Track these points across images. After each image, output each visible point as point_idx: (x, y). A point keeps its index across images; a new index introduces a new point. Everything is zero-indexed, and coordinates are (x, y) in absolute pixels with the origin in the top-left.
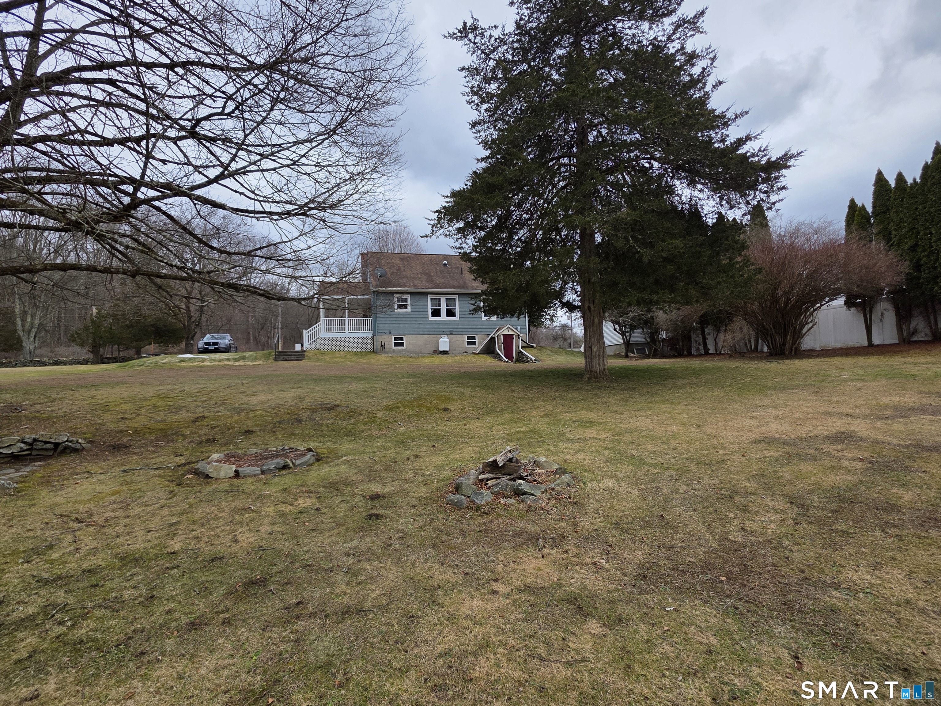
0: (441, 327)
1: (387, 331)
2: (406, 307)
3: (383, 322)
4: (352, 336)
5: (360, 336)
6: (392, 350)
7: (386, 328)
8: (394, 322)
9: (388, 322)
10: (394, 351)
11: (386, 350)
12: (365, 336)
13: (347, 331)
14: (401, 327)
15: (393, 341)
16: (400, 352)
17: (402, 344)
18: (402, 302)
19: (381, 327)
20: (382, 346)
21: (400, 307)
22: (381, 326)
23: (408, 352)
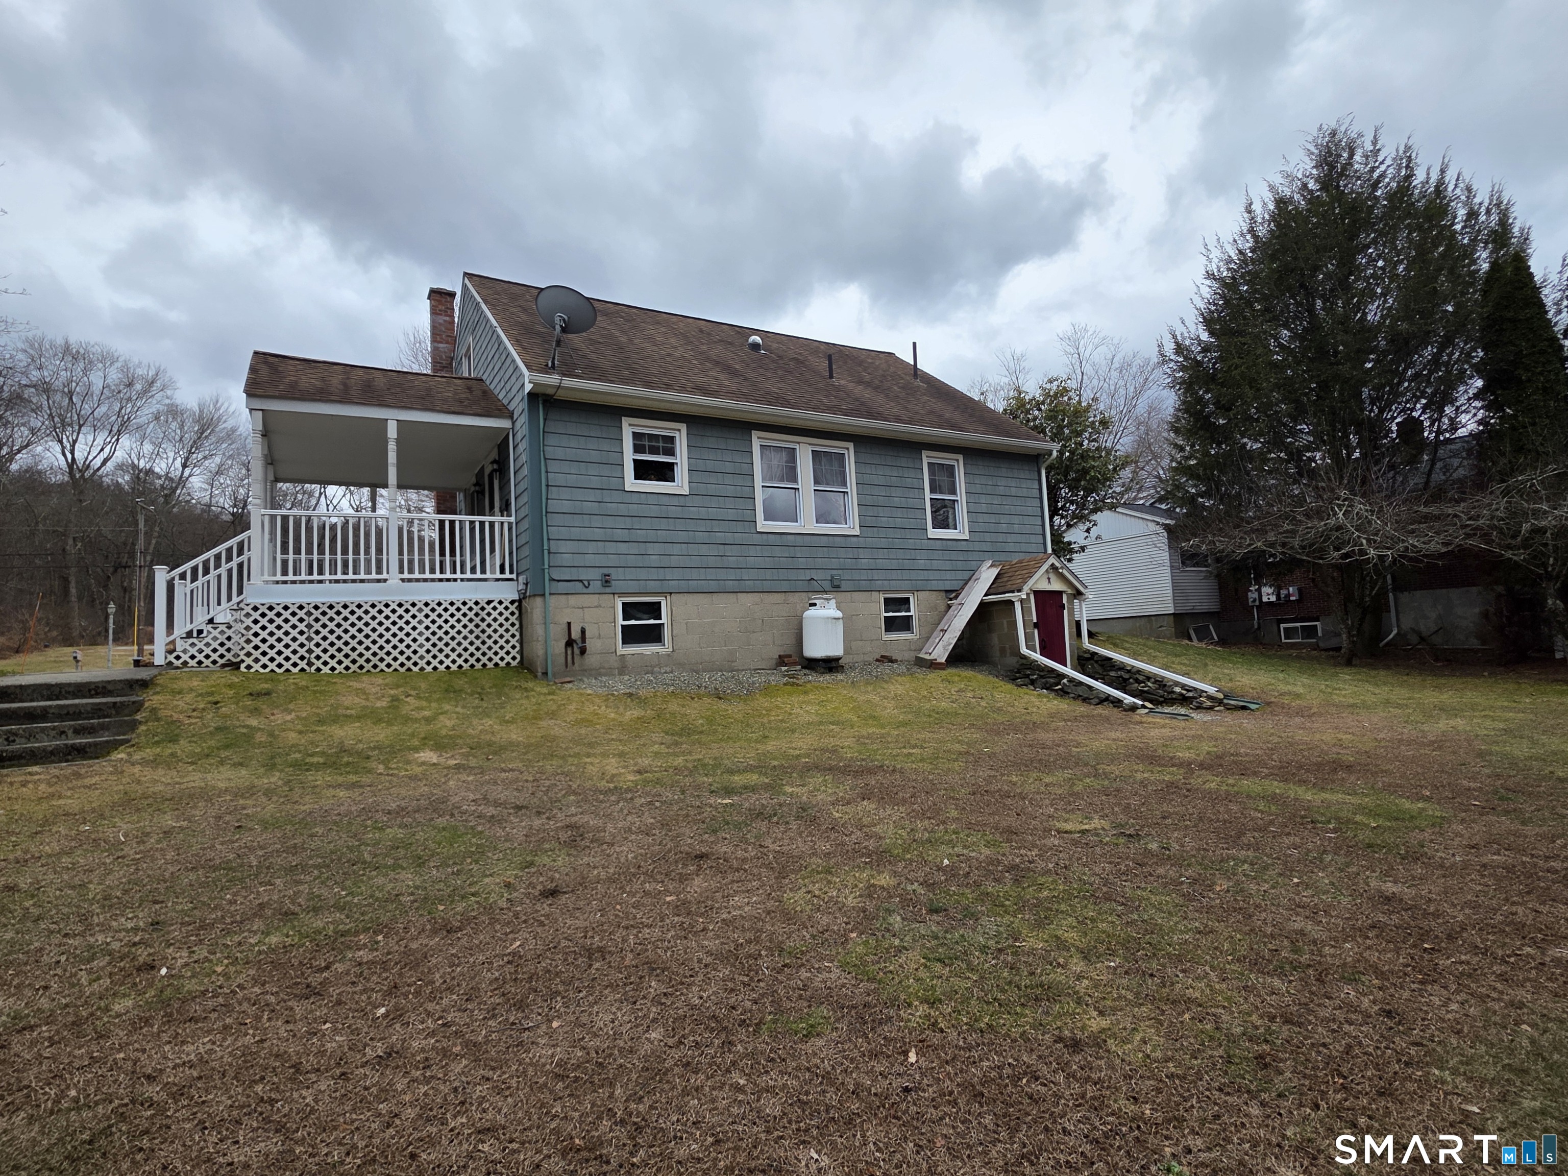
0: (802, 562)
1: (594, 574)
2: (665, 472)
3: (576, 533)
4: (420, 598)
5: (458, 597)
6: (613, 662)
7: (590, 560)
8: (620, 534)
9: (598, 534)
10: (623, 666)
11: (591, 659)
12: (483, 597)
13: (394, 577)
14: (654, 560)
15: (621, 622)
16: (648, 667)
17: (653, 635)
18: (654, 451)
19: (566, 559)
20: (570, 643)
21: (643, 470)
22: (565, 553)
23: (681, 665)
